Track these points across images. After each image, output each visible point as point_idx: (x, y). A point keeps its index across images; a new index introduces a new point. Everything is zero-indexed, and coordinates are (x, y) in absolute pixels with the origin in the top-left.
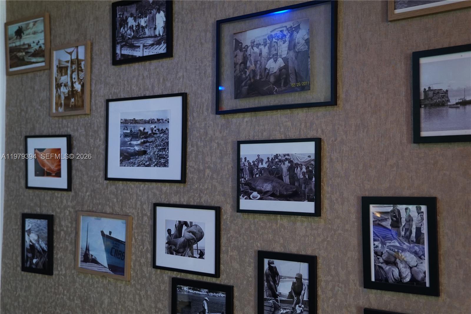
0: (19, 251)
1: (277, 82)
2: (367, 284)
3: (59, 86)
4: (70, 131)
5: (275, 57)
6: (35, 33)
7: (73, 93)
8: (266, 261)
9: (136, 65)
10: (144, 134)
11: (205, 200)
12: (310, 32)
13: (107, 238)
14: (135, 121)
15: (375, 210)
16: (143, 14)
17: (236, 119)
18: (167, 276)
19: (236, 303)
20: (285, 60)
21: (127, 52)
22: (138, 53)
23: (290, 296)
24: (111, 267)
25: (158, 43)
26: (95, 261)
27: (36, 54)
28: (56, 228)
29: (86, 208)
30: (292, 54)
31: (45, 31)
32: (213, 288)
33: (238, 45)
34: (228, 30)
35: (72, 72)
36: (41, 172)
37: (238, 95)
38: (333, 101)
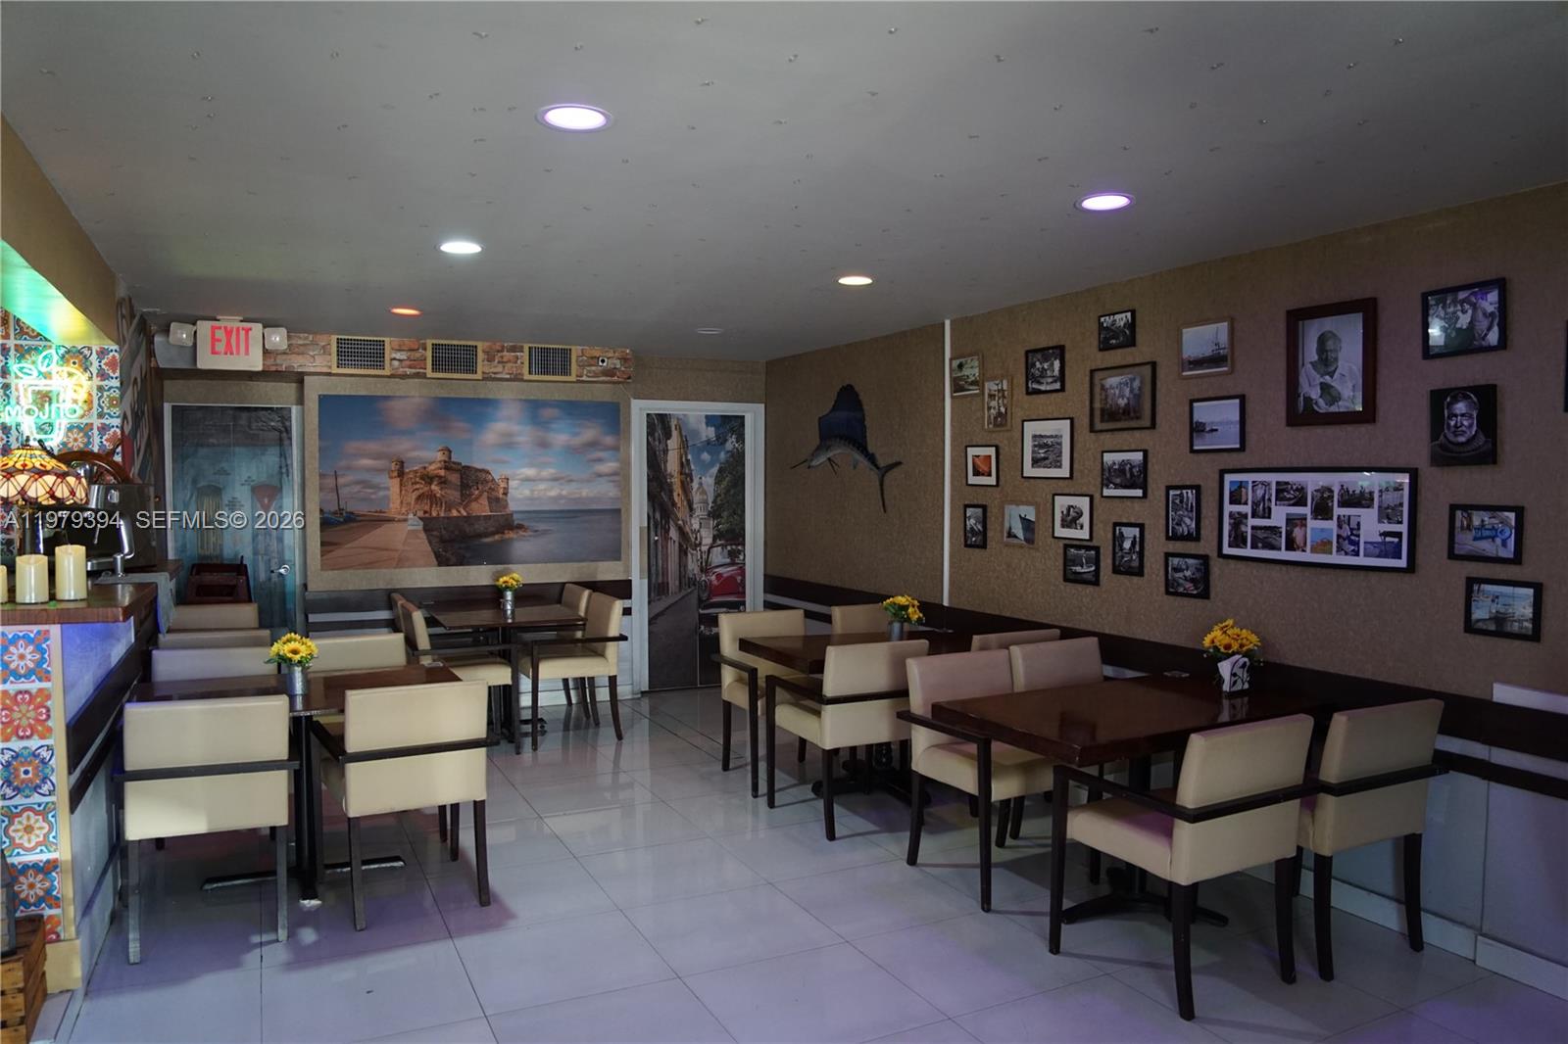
0: (962, 533)
1: (1124, 413)
2: (1168, 538)
3: (989, 408)
4: (997, 442)
5: (1123, 397)
6: (972, 367)
7: (1000, 414)
8: (1118, 528)
9: (1042, 396)
10: (1046, 445)
11: (1084, 490)
12: (1142, 382)
13: (1024, 520)
14: (1041, 436)
15: (1172, 493)
16: (1046, 360)
17: (1102, 436)
18: (1061, 544)
19: (1102, 557)
20: (1128, 399)
21: (1035, 386)
22: (1043, 388)
23: (1130, 549)
24: (1026, 540)
25: (1055, 381)
26: (1016, 537)
27: (973, 383)
28: (988, 514)
29: (1009, 499)
30: (1132, 396)
31: (979, 366)
32: (1088, 548)
33: (1103, 388)
34: (1098, 376)
35: (999, 399)
36: (977, 473)
37: (1102, 421)
38: (1153, 426)
